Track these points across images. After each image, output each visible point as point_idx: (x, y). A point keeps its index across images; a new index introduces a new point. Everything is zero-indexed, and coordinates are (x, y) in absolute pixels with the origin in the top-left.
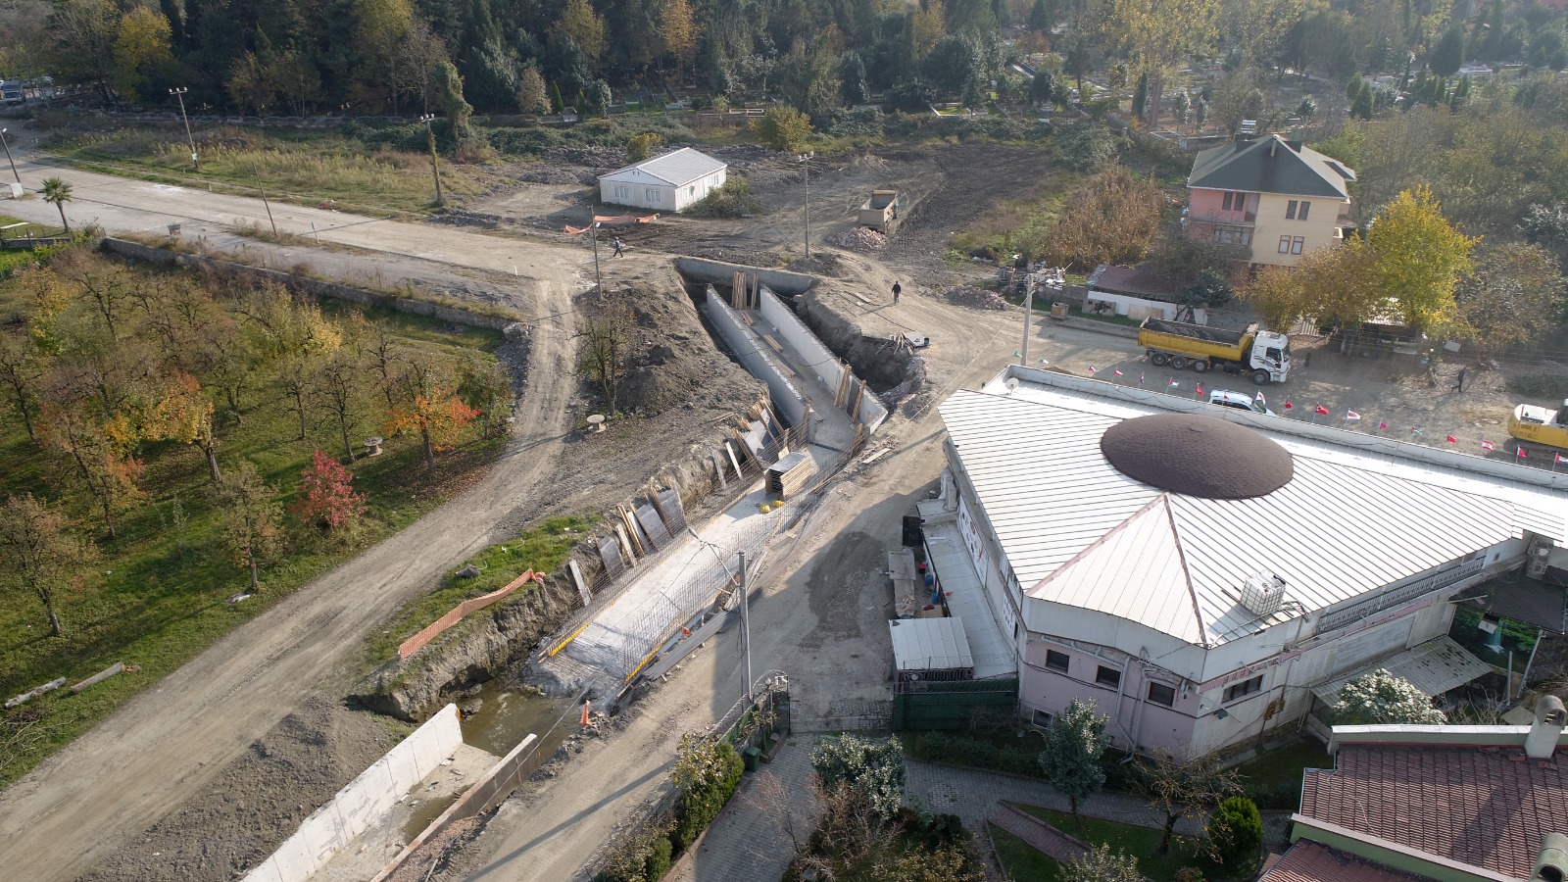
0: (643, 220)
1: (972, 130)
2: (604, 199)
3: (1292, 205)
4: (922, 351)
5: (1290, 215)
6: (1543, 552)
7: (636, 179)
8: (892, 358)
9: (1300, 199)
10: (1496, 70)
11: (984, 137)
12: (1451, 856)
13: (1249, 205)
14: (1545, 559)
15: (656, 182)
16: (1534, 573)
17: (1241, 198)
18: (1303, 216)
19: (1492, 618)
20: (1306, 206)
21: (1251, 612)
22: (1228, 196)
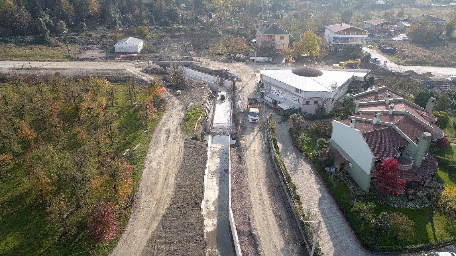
0: (132, 55)
1: (186, 30)
2: (116, 51)
3: (281, 36)
4: (229, 71)
5: (281, 39)
6: (356, 78)
7: (126, 45)
8: (223, 74)
9: (282, 35)
10: (281, 12)
11: (189, 31)
12: (375, 100)
13: (273, 38)
14: (356, 79)
15: (132, 45)
16: (355, 81)
17: (271, 36)
18: (283, 39)
19: (352, 88)
20: (283, 36)
21: (333, 87)
22: (269, 36)
